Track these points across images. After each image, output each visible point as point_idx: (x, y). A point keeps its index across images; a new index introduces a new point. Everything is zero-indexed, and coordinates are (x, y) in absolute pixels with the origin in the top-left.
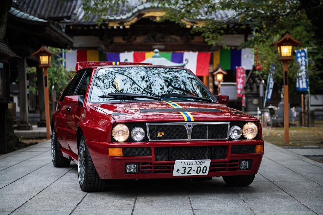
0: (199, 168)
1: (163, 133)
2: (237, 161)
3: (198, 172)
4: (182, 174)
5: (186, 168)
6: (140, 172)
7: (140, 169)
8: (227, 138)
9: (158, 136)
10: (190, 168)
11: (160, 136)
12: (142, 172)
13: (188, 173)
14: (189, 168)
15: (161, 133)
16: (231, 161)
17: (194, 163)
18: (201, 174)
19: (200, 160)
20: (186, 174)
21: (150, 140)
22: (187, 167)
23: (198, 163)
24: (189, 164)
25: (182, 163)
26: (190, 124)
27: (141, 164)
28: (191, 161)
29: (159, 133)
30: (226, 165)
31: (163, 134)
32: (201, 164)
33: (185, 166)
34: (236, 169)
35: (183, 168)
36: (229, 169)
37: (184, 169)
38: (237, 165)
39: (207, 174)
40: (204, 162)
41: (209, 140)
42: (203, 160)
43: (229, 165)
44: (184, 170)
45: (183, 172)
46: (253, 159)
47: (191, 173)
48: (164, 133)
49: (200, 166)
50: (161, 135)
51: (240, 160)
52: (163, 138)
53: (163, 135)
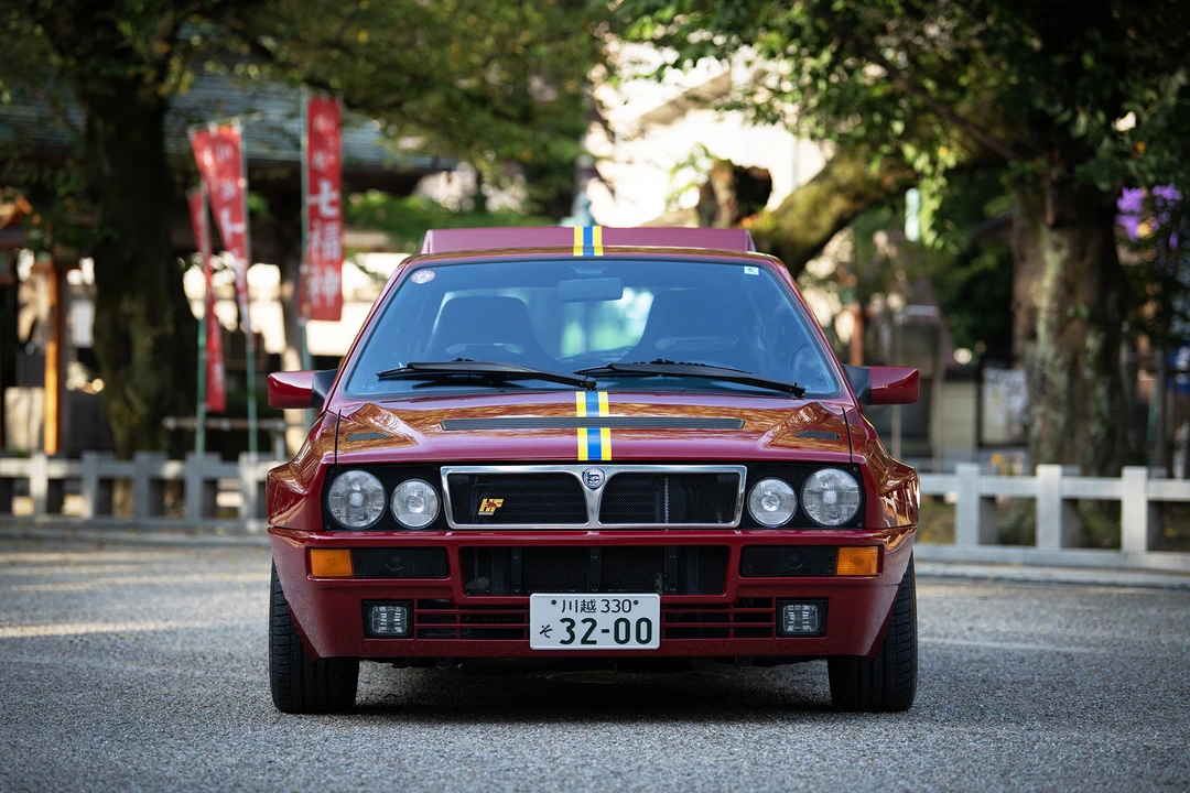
0: (622, 625)
1: (499, 502)
2: (765, 602)
3: (622, 637)
4: (563, 642)
5: (573, 623)
6: (415, 630)
7: (415, 620)
8: (733, 523)
9: (482, 509)
10: (590, 624)
11: (488, 510)
12: (422, 633)
13: (584, 641)
14: (584, 621)
15: (491, 500)
16: (741, 602)
17: (600, 606)
18: (633, 645)
19: (621, 596)
20: (577, 645)
21: (453, 525)
22: (578, 617)
23: (613, 606)
24: (583, 609)
25: (554, 602)
26: (594, 470)
27: (416, 605)
28: (588, 597)
29: (485, 501)
30: (725, 618)
31: (499, 506)
32: (627, 609)
33: (569, 614)
34: (767, 632)
35: (563, 621)
36: (739, 632)
37: (568, 624)
38: (767, 617)
39: (654, 644)
40: (636, 603)
41: (670, 529)
42: (632, 596)
43: (739, 617)
44: (569, 629)
45: (567, 637)
46: (827, 599)
47: (594, 642)
48: (502, 501)
49: (622, 615)
50: (493, 509)
51: (778, 599)
52: (498, 516)
53: (497, 509)
